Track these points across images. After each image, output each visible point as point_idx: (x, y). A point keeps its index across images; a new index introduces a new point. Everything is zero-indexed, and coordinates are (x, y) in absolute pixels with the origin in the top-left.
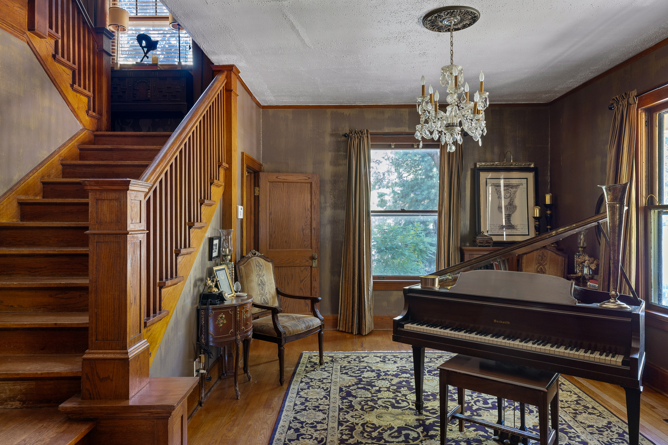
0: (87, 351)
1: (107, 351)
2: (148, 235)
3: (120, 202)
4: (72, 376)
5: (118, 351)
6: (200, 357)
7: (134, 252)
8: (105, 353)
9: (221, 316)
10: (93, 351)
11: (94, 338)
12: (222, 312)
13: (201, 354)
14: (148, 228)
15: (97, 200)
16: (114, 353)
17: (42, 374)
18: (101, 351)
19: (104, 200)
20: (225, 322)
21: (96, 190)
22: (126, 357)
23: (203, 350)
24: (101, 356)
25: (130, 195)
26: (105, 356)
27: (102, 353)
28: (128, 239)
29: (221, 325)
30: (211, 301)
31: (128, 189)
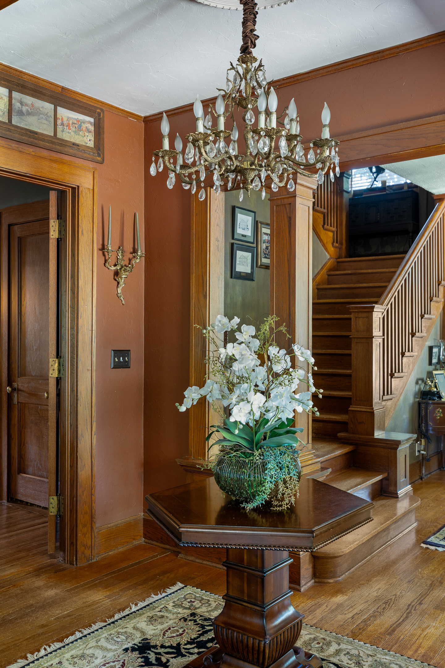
0: (351, 406)
1: (362, 407)
2: (384, 339)
3: (369, 319)
4: (342, 421)
5: (368, 407)
6: (421, 441)
7: (376, 350)
8: (361, 408)
9: (438, 410)
10: (354, 406)
11: (355, 399)
12: (439, 407)
13: (422, 438)
14: (384, 335)
15: (356, 318)
16: (366, 408)
17: (326, 418)
18: (359, 407)
19: (360, 317)
20: (442, 415)
21: (356, 312)
22: (372, 411)
23: (423, 436)
24: (359, 409)
25: (375, 315)
26: (361, 409)
27: (359, 408)
28: (373, 341)
29: (438, 418)
30: (430, 397)
31: (373, 311)
